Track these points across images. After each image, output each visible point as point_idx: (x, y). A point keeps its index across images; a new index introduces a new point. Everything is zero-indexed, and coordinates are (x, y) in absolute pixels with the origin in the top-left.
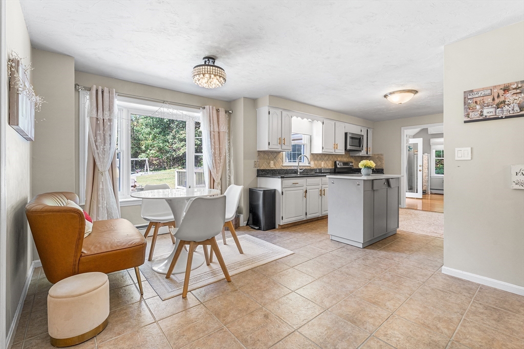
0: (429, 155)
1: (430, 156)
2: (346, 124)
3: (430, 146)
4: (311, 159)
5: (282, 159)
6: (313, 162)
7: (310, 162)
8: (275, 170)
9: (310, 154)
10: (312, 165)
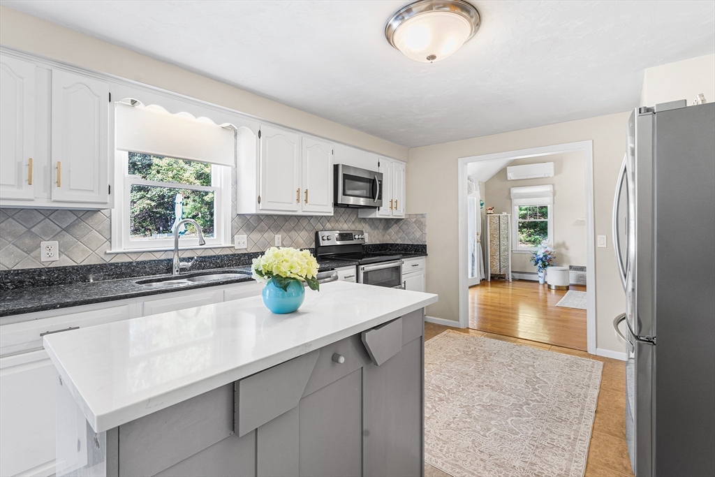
0: (509, 215)
1: (511, 217)
2: (335, 144)
3: (511, 199)
4: (237, 228)
5: (106, 234)
6: (246, 236)
7: (233, 237)
8: (65, 268)
9: (234, 216)
10: (241, 243)
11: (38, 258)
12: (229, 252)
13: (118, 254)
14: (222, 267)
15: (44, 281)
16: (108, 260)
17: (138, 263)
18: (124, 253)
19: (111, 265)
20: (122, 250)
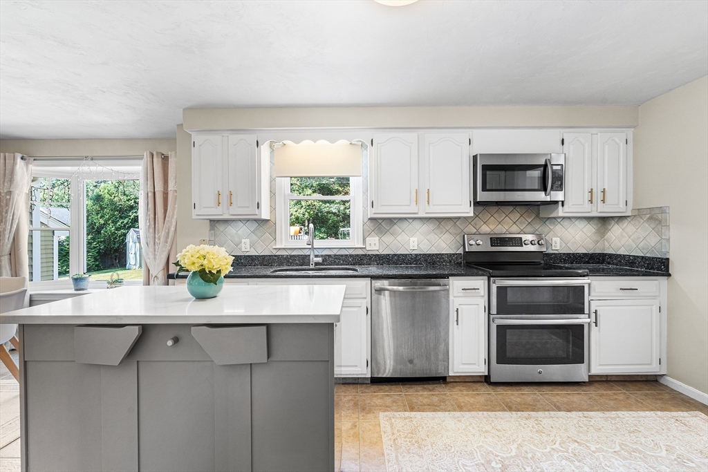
4: (369, 231)
5: (273, 235)
6: (378, 238)
7: (364, 240)
8: (252, 256)
9: (366, 220)
10: (373, 245)
11: (240, 249)
12: (360, 252)
13: (280, 249)
14: (354, 265)
15: (242, 263)
16: (275, 253)
17: (291, 256)
18: (284, 249)
19: (275, 256)
20: (283, 247)
